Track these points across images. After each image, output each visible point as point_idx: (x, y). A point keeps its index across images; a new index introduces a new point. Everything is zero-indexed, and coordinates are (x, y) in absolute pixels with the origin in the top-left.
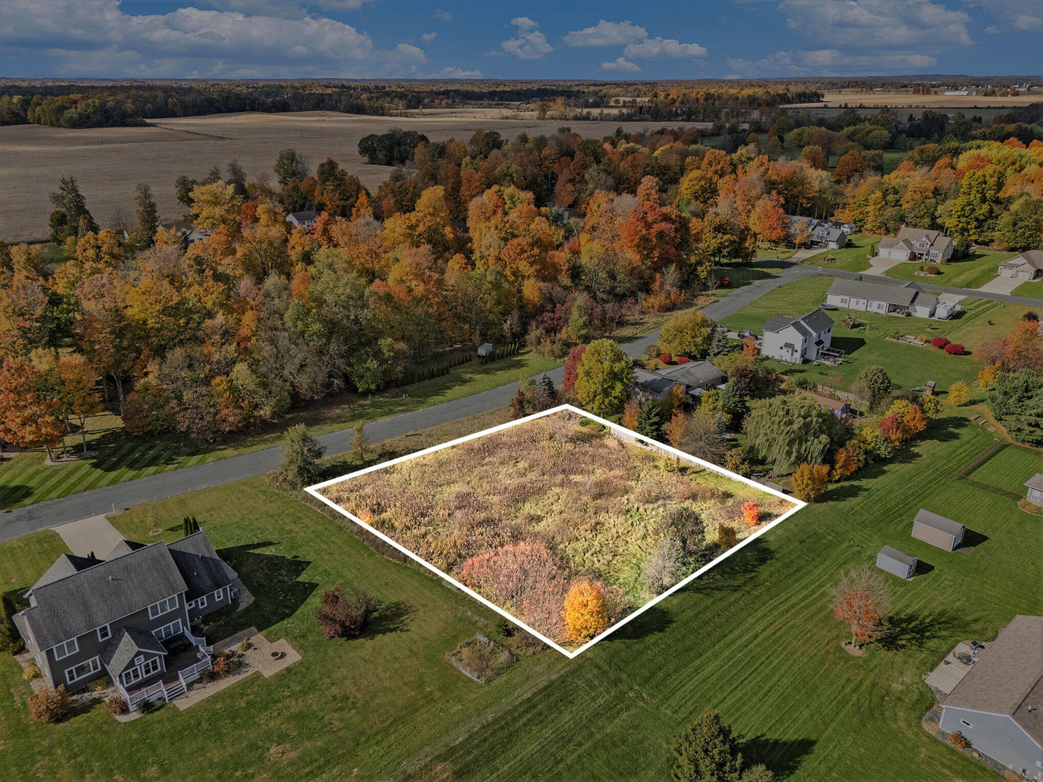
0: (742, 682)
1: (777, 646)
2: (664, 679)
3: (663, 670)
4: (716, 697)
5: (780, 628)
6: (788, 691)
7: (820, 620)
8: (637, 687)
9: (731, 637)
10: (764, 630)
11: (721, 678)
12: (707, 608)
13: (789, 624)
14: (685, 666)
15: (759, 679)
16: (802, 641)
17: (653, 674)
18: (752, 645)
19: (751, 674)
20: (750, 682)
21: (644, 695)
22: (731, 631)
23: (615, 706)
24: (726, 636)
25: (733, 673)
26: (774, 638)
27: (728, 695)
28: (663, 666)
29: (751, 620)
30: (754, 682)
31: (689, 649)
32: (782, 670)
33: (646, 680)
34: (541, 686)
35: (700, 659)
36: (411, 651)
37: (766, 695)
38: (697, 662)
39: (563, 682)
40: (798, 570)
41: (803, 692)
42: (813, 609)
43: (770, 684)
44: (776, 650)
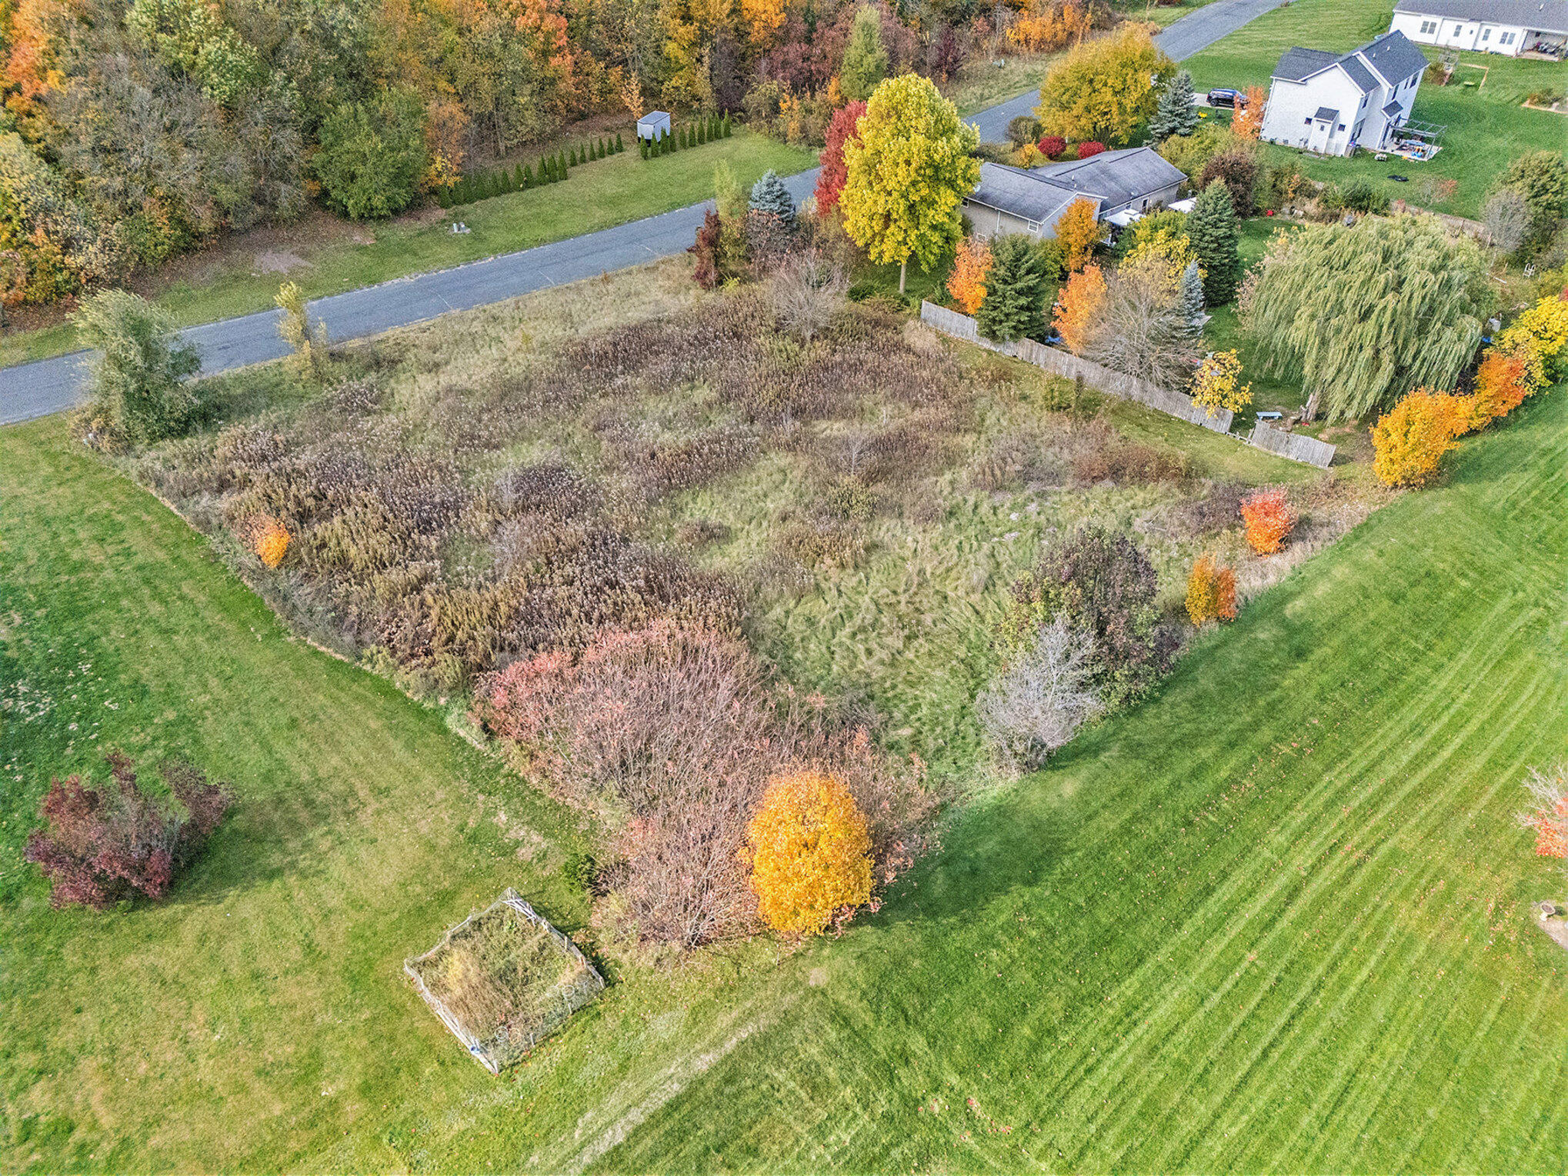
0: (1265, 1054)
1: (1356, 923)
2: (1036, 1047)
3: (1032, 1017)
4: (1190, 1112)
5: (1359, 864)
6: (1401, 1086)
7: (1468, 833)
8: (953, 1079)
9: (1225, 892)
10: (1314, 869)
11: (1202, 1038)
12: (1156, 801)
13: (1384, 849)
14: (1096, 997)
15: (1313, 1042)
16: (1424, 907)
17: (1003, 1028)
18: (1283, 924)
19: (1288, 1026)
20: (1287, 1055)
21: (975, 1104)
22: (1224, 876)
23: (887, 1149)
24: (1209, 891)
25: (1237, 1022)
26: (1344, 895)
27: (1227, 1103)
28: (1034, 998)
29: (1278, 838)
30: (1299, 1057)
31: (1107, 940)
32: (1379, 1011)
33: (983, 1052)
34: (660, 1100)
35: (1140, 972)
36: (309, 948)
37: (1339, 1102)
38: (1130, 986)
39: (729, 1081)
40: (1393, 680)
41: (1446, 1092)
42: (1443, 797)
43: (1346, 1064)
44: (1354, 939)
